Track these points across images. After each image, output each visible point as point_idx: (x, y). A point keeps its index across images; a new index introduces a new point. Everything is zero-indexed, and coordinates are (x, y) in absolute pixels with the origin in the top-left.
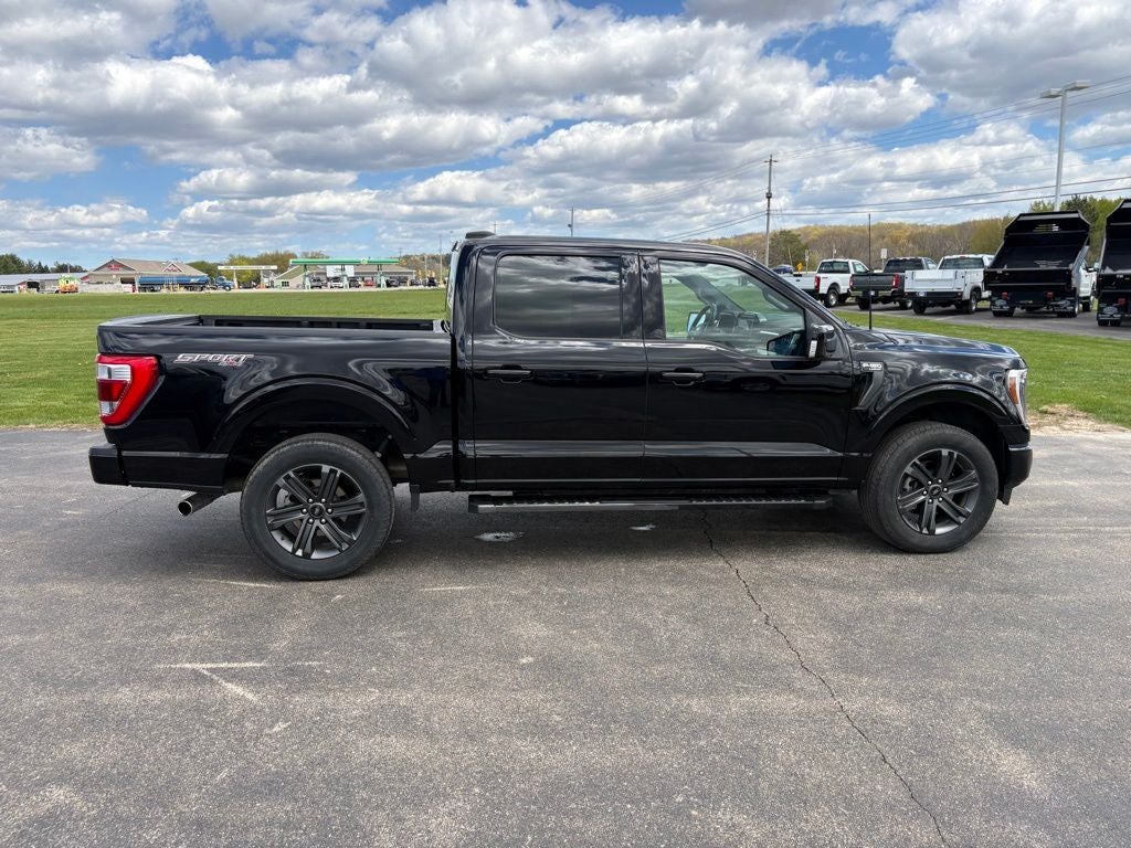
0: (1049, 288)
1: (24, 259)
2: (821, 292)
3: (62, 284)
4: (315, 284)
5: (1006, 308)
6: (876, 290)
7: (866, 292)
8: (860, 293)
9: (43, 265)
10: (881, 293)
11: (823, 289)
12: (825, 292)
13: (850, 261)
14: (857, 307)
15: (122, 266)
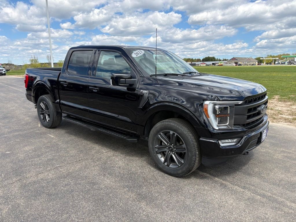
1: (216, 58)
3: (220, 64)
4: (289, 63)
9: (220, 59)
15: (235, 59)
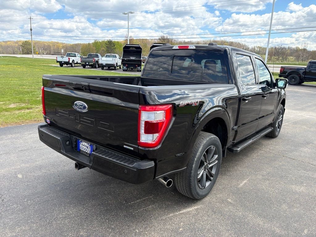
0: (136, 64)
2: (70, 62)
5: (126, 69)
6: (89, 62)
7: (86, 63)
8: (84, 63)
10: (90, 63)
11: (71, 62)
12: (71, 63)
13: (76, 54)
14: (82, 67)
